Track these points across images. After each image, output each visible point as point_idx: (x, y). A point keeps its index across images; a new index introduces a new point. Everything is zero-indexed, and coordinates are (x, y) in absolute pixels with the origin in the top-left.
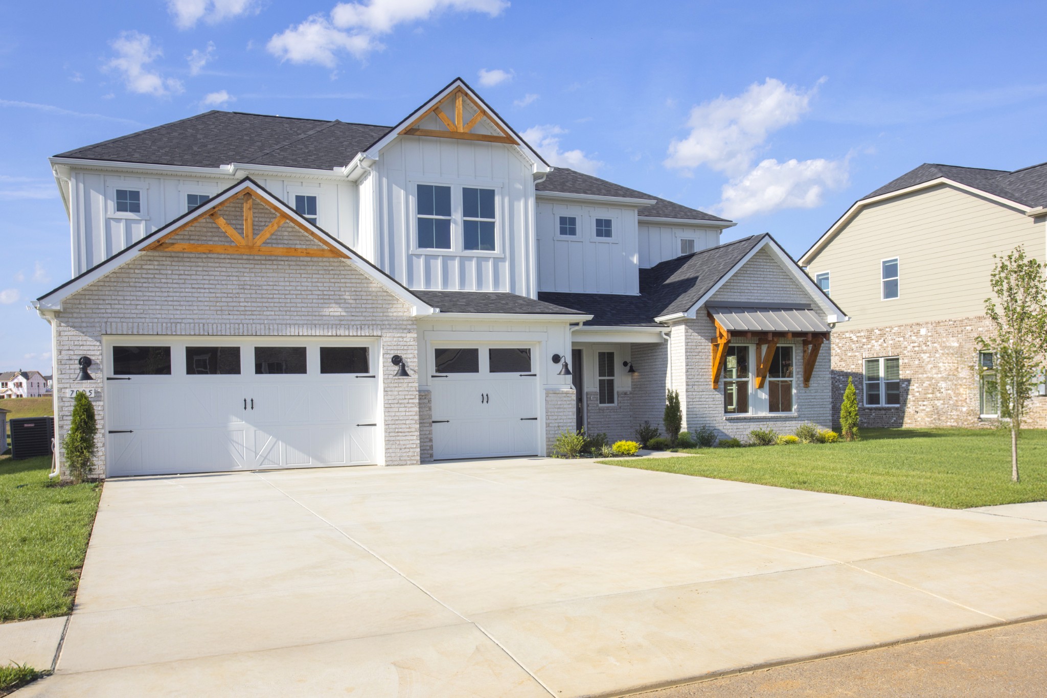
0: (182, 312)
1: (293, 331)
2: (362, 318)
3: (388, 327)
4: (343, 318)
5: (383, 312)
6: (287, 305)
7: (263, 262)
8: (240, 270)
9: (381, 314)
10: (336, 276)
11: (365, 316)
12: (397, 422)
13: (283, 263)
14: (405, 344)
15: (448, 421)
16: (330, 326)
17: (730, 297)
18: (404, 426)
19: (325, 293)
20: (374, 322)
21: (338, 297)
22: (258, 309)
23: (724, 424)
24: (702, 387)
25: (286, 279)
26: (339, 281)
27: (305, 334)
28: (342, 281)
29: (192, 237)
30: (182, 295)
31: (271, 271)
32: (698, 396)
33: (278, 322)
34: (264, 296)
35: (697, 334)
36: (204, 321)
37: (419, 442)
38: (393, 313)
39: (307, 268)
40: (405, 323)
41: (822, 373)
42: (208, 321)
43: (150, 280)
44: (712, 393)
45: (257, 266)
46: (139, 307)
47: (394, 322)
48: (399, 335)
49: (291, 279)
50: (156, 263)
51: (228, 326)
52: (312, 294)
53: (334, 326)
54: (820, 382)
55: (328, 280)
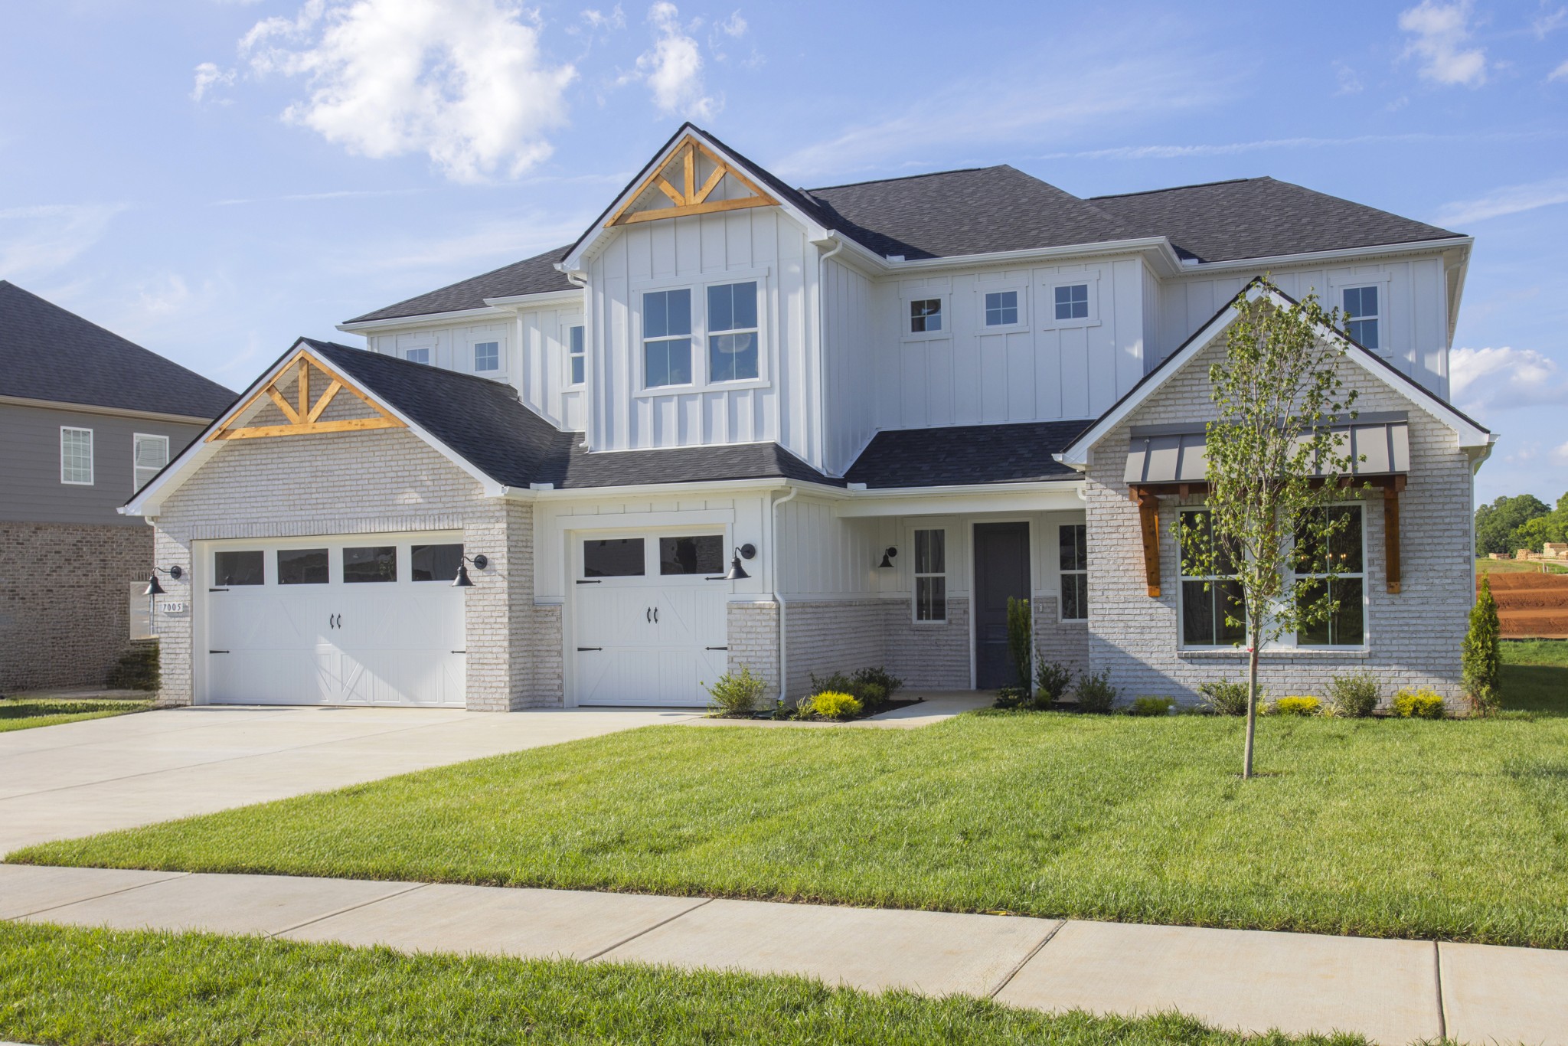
0: (259, 510)
1: (365, 527)
2: (441, 505)
3: (471, 515)
4: (418, 507)
5: (466, 496)
6: (359, 493)
7: (336, 440)
8: (313, 453)
9: (463, 498)
10: (412, 451)
11: (444, 503)
12: (482, 650)
13: (355, 439)
14: (492, 538)
15: (600, 649)
16: (404, 518)
17: (1190, 414)
18: (490, 656)
19: (400, 474)
20: (454, 510)
21: (413, 479)
22: (330, 501)
23: (1175, 667)
24: (1125, 593)
25: (359, 460)
26: (414, 457)
27: (377, 531)
28: (419, 456)
29: (269, 419)
30: (259, 489)
31: (344, 451)
32: (1116, 612)
33: (349, 516)
34: (336, 484)
35: (1113, 492)
36: (277, 520)
37: (508, 679)
38: (477, 495)
39: (382, 443)
40: (492, 508)
41: (1442, 561)
42: (282, 519)
43: (231, 474)
44: (1147, 605)
45: (330, 447)
46: (221, 506)
47: (479, 509)
48: (484, 526)
49: (364, 460)
50: (237, 453)
51: (300, 524)
52: (385, 477)
53: (409, 518)
54: (1437, 581)
55: (402, 457)
